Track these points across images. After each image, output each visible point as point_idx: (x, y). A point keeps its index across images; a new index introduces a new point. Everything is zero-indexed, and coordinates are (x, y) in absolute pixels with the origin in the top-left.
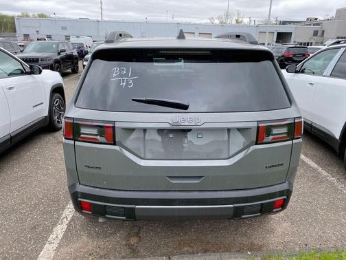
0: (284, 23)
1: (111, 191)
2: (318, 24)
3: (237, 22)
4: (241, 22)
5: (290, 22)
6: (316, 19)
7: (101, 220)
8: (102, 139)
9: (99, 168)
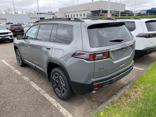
1: (105, 76)
2: (53, 14)
6: (52, 12)
7: (94, 92)
8: (104, 57)
9: (104, 68)
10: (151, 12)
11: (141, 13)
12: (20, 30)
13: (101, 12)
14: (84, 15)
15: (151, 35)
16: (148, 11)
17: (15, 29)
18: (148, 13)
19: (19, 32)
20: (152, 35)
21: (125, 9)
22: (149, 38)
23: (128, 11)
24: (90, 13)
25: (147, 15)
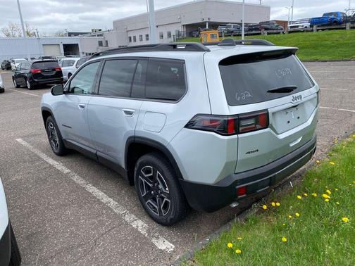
10: (321, 22)
11: (298, 26)
12: (54, 73)
13: (207, 27)
14: (169, 35)
16: (314, 22)
17: (43, 71)
18: (315, 26)
19: (52, 76)
24: (181, 29)
25: (312, 31)
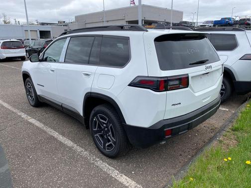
0: (43, 24)
2: (66, 26)
3: (5, 22)
4: (9, 23)
5: (47, 24)
6: (64, 22)
15: (171, 83)
20: (177, 82)
21: (182, 19)
22: (167, 90)
23: (185, 22)
